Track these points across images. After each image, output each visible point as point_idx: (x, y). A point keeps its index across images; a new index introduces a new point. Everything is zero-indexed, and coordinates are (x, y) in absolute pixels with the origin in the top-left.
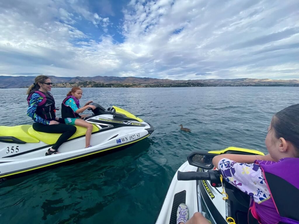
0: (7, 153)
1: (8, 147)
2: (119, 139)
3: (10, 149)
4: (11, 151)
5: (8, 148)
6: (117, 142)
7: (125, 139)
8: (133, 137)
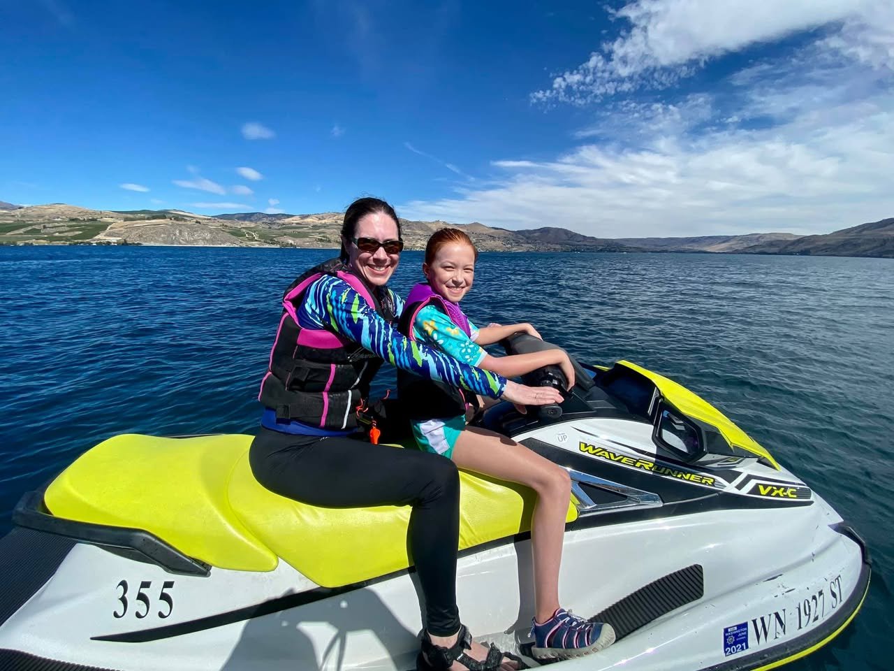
0: (116, 615)
1: (124, 584)
2: (739, 627)
3: (131, 596)
4: (135, 605)
5: (121, 588)
6: (726, 645)
7: (772, 624)
8: (813, 603)
